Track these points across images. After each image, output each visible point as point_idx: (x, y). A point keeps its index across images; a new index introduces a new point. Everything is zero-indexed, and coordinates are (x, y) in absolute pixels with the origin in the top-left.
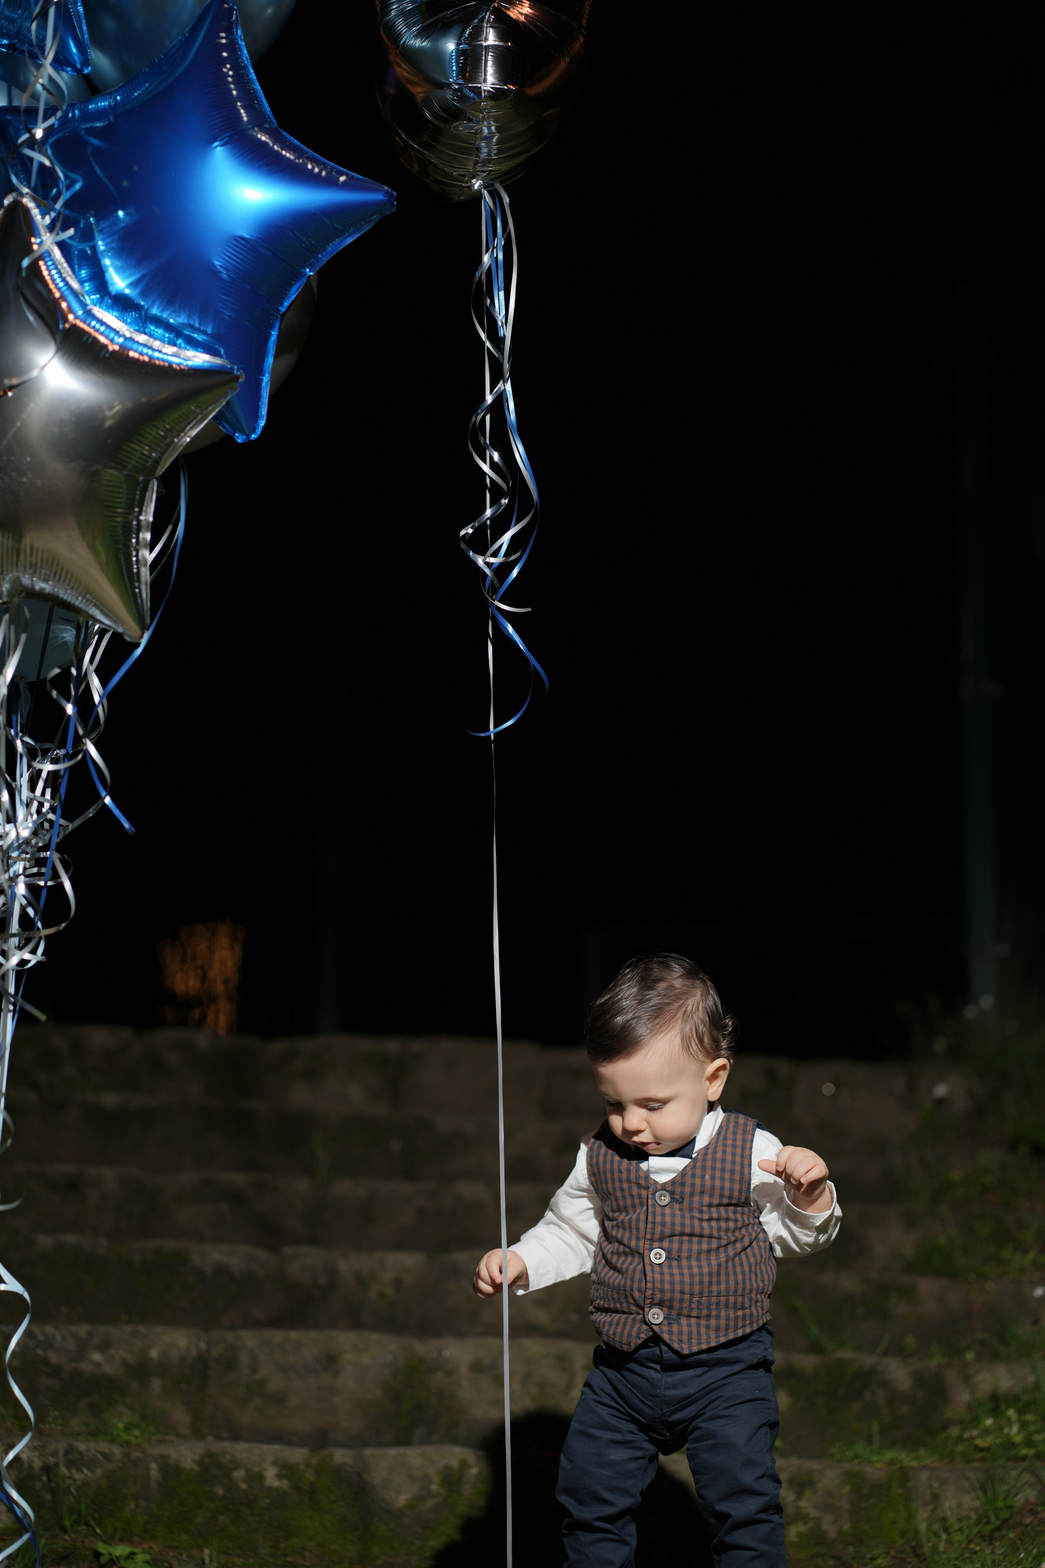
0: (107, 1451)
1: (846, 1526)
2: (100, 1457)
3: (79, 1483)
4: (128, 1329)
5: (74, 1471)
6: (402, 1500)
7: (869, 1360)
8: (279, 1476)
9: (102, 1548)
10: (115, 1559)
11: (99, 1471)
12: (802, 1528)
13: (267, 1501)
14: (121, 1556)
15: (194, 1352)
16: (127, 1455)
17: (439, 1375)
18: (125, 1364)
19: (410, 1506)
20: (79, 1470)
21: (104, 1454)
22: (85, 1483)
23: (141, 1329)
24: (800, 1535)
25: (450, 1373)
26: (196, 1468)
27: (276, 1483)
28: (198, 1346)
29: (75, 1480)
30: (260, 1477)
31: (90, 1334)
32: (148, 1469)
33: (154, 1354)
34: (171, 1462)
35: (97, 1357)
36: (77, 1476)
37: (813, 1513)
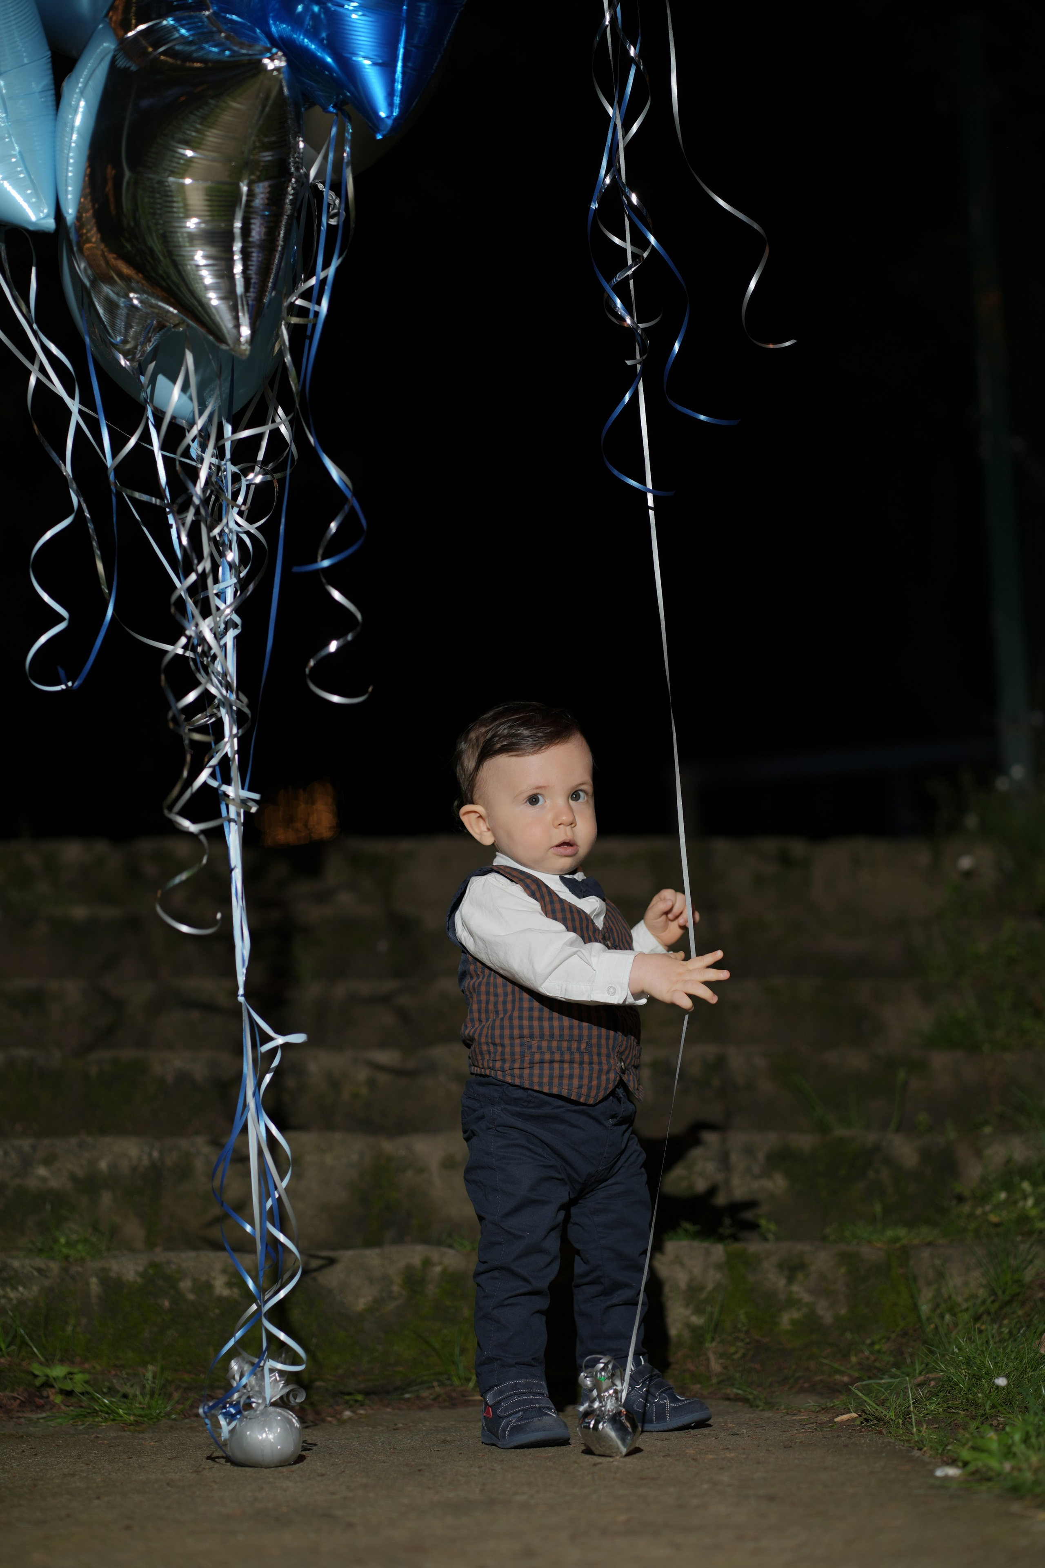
0: (43, 1266)
1: (843, 1311)
2: (36, 1274)
3: (15, 1302)
4: (74, 1141)
5: (8, 1290)
6: (361, 1304)
7: (871, 1138)
8: (229, 1285)
9: (36, 1369)
10: (52, 1380)
11: (35, 1289)
12: (796, 1315)
13: (217, 1311)
14: (58, 1377)
15: (146, 1162)
16: (65, 1270)
17: (410, 1173)
18: (73, 1177)
19: (371, 1309)
20: (14, 1288)
21: (39, 1270)
22: (22, 1302)
23: (89, 1140)
24: (793, 1322)
25: (421, 1171)
26: (139, 1280)
27: (226, 1292)
28: (150, 1155)
29: (10, 1299)
30: (208, 1286)
31: (34, 1148)
32: (87, 1284)
33: (103, 1165)
34: (113, 1275)
35: (42, 1171)
36: (12, 1295)
37: (807, 1298)
